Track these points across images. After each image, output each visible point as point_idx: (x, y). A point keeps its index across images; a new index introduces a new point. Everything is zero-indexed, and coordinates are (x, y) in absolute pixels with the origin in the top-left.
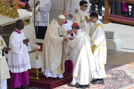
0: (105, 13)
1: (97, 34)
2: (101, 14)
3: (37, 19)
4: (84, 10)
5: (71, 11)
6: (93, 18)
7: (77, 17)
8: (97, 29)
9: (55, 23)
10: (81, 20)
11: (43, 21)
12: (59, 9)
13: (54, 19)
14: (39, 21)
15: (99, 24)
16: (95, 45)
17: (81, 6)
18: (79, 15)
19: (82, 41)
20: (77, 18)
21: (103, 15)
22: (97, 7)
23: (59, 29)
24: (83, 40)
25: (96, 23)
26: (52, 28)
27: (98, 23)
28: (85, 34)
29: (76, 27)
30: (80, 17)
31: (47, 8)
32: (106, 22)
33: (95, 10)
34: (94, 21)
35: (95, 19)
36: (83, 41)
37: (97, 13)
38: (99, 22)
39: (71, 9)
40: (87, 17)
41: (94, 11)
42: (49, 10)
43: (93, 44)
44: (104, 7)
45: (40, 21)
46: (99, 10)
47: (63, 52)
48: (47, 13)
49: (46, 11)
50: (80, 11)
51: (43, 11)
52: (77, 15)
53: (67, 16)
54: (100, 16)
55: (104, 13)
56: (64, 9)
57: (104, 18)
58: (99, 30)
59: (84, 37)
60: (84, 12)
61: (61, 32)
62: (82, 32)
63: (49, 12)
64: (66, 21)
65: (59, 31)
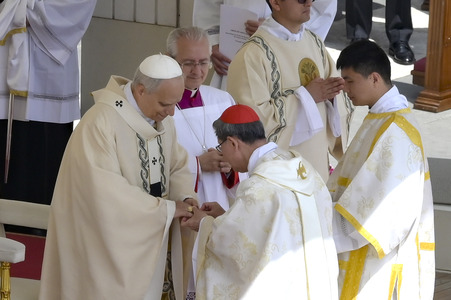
0: (432, 45)
2: (408, 48)
3: (8, 76)
4: (295, 22)
5: (216, 30)
6: (356, 76)
8: (380, 144)
9: (119, 104)
10: (276, 87)
11: (48, 93)
12: (146, 15)
13: (113, 80)
15: (392, 117)
16: (368, 247)
22: (379, 6)
23: (142, 143)
25: (376, 108)
26: (103, 136)
27: (385, 110)
28: (301, 171)
29: (242, 129)
30: (268, 64)
32: (438, 99)
33: (368, 25)
35: (370, 83)
36: (293, 216)
37: (384, 44)
38: (393, 100)
39: (218, 16)
40: (314, 68)
41: (360, 33)
43: (355, 242)
44: (424, 8)
45: (31, 89)
47: (172, 287)
50: (273, 31)
51: (48, 30)
53: (202, 62)
54: (401, 60)
56: (178, 15)
57: (423, 77)
58: (390, 154)
59: (299, 186)
60: (297, 36)
61: (154, 162)
62: (281, 162)
63: (83, 32)
64: (194, 92)
65: (143, 157)
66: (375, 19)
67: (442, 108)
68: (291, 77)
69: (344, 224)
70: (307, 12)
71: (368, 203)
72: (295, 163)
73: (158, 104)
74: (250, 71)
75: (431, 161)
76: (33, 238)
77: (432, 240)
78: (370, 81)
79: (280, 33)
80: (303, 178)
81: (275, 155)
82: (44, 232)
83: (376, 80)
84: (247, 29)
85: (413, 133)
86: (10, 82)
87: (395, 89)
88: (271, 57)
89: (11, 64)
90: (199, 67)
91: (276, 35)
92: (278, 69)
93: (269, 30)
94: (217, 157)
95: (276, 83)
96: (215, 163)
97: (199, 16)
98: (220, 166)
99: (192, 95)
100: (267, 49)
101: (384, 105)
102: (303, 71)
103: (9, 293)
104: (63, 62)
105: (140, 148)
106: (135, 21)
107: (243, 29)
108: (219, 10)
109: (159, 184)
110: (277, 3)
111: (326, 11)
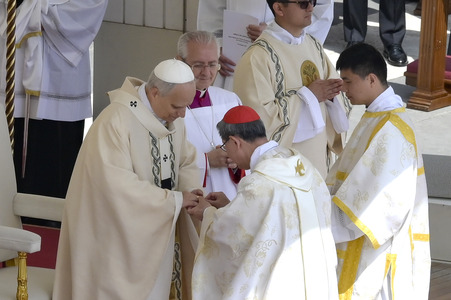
0: (424, 48)
1: (375, 169)
2: (401, 51)
3: (23, 77)
5: (220, 34)
6: (354, 77)
7: (254, 68)
8: (374, 142)
9: (134, 104)
10: (280, 87)
12: (154, 20)
13: (128, 80)
14: (35, 88)
15: (388, 115)
16: (364, 238)
19: (282, 210)
21: (410, 60)
22: (374, 11)
23: (154, 141)
24: (288, 200)
25: (373, 107)
26: (117, 135)
27: (381, 109)
28: (299, 168)
29: (243, 128)
30: (273, 65)
31: (84, 14)
32: (429, 99)
33: (363, 29)
34: (361, 96)
35: (367, 83)
36: (290, 211)
37: (379, 46)
39: (222, 21)
40: (315, 70)
41: (356, 37)
42: (97, 29)
43: (352, 233)
44: (417, 13)
46: (390, 26)
47: (178, 276)
48: (81, 44)
49: (80, 34)
50: (276, 35)
51: (61, 34)
52: (257, 55)
53: (211, 64)
55: (417, 49)
56: (185, 20)
57: (416, 78)
58: (385, 151)
59: (297, 182)
60: (299, 40)
61: (165, 159)
62: (280, 159)
63: (94, 36)
64: (203, 93)
65: (155, 154)
66: (369, 23)
67: (434, 108)
68: (294, 79)
69: (342, 216)
70: (308, 17)
71: (363, 197)
72: (293, 161)
73: (170, 106)
74: (256, 73)
75: (425, 157)
76: (48, 229)
77: (427, 232)
78: (367, 81)
79: (283, 37)
80: (301, 175)
81: (275, 153)
82: (58, 224)
83: (372, 81)
84: (249, 33)
85: (407, 131)
86: (25, 83)
87: (390, 89)
88: (276, 60)
89: (27, 66)
90: (208, 69)
91: (279, 39)
92: (282, 71)
93: (273, 34)
94: (224, 154)
95: (280, 84)
96: (222, 159)
98: (227, 162)
99: (202, 95)
100: (271, 51)
101: (380, 105)
102: (305, 73)
103: (26, 281)
104: (75, 64)
105: (152, 146)
106: (144, 26)
107: (245, 33)
108: (222, 15)
109: (169, 180)
110: (280, 10)
111: (323, 16)
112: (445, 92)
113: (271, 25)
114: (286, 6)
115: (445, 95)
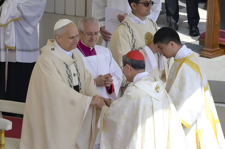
1: (181, 89)
3: (5, 40)
4: (142, 16)
5: (103, 19)
7: (120, 36)
8: (178, 75)
10: (134, 46)
13: (49, 41)
17: (132, 4)
18: (127, 30)
20: (122, 39)
22: (183, 7)
23: (67, 66)
25: (177, 57)
28: (157, 88)
30: (130, 35)
32: (211, 52)
39: (104, 13)
40: (152, 37)
50: (132, 19)
51: (24, 18)
52: (122, 29)
53: (96, 33)
56: (86, 12)
57: (204, 41)
60: (144, 22)
61: (74, 75)
64: (92, 48)
65: (68, 73)
66: (181, 14)
67: (213, 56)
68: (141, 42)
71: (177, 103)
72: (155, 84)
76: (17, 119)
78: (170, 46)
79: (136, 20)
81: (146, 78)
82: (22, 116)
83: (172, 45)
84: (119, 18)
85: (196, 67)
86: (6, 43)
87: (185, 46)
88: (132, 32)
89: (6, 34)
90: (95, 36)
91: (134, 21)
92: (135, 38)
93: (131, 19)
94: (104, 79)
95: (134, 44)
96: (103, 82)
97: (95, 12)
98: (105, 84)
99: (91, 50)
100: (129, 28)
101: (180, 55)
102: (147, 38)
103: (4, 145)
104: (31, 33)
105: (66, 69)
106: (65, 15)
107: (116, 18)
108: (105, 9)
109: (78, 86)
110: (134, 6)
111: (156, 10)
112: (219, 48)
113: (130, 14)
114: (137, 5)
115: (220, 50)
